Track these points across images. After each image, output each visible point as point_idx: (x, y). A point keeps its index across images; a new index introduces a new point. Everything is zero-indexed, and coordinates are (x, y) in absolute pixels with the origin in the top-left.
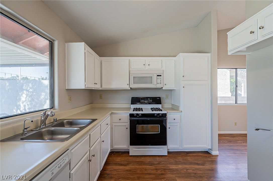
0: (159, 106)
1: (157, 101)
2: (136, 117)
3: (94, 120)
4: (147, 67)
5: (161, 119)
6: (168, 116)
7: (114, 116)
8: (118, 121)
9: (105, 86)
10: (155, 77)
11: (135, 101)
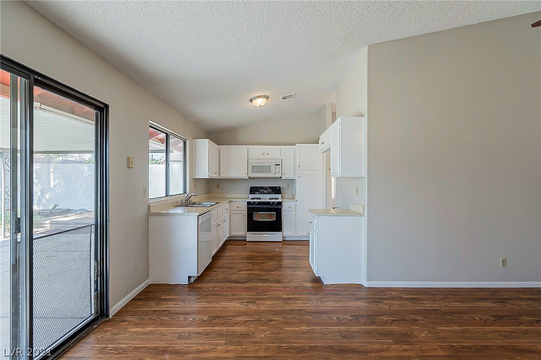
0: (279, 196)
1: (277, 190)
2: (253, 204)
3: (217, 203)
4: (266, 156)
5: (276, 207)
6: (284, 204)
7: (232, 204)
8: (237, 209)
9: (224, 175)
10: (273, 166)
11: (253, 190)
